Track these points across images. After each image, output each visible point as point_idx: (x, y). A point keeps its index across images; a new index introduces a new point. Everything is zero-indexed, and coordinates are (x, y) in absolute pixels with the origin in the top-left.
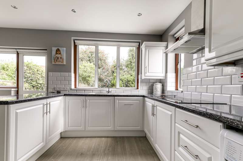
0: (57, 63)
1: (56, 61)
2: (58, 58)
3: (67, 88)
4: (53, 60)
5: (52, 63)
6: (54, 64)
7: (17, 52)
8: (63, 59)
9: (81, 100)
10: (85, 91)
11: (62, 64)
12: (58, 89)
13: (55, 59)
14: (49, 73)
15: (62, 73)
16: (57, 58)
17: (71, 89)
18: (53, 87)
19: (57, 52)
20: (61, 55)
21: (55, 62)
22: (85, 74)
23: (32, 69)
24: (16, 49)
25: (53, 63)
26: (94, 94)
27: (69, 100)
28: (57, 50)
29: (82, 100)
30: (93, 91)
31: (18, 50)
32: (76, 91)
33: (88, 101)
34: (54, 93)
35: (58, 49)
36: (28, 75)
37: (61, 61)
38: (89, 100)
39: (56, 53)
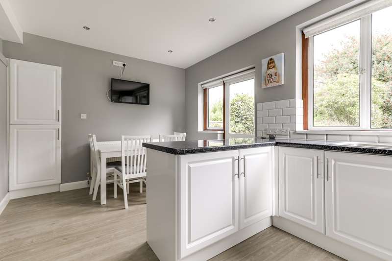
0: (269, 85)
1: (267, 82)
2: (271, 76)
3: (287, 130)
4: (263, 82)
5: (261, 86)
6: (264, 89)
7: (223, 81)
8: (279, 76)
9: (313, 159)
10: (329, 136)
11: (277, 84)
12: (271, 133)
13: (267, 79)
14: (258, 105)
15: (276, 102)
16: (268, 76)
17: (295, 132)
18: (263, 130)
19: (270, 65)
20: (277, 69)
21: (266, 85)
22: (341, 100)
23: (247, 104)
24: (222, 78)
25: (264, 86)
26: (355, 144)
27: (285, 154)
28: (270, 62)
29: (315, 158)
30: (352, 137)
31: (224, 79)
32: (306, 136)
33: (333, 162)
34: (265, 138)
35: (271, 59)
36: (242, 112)
37: (277, 80)
38: (335, 160)
39: (269, 68)
